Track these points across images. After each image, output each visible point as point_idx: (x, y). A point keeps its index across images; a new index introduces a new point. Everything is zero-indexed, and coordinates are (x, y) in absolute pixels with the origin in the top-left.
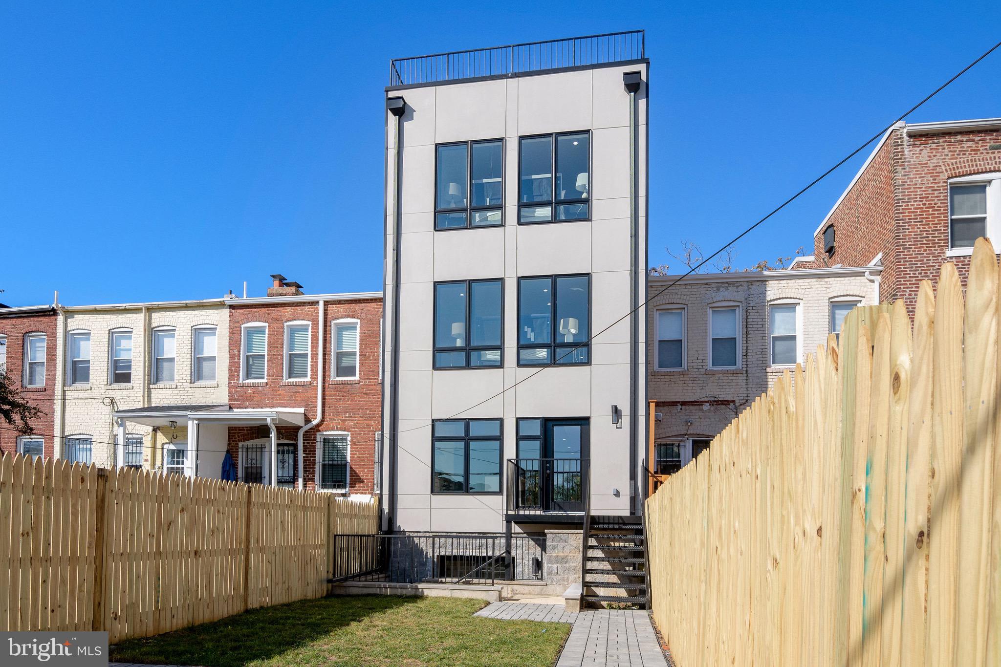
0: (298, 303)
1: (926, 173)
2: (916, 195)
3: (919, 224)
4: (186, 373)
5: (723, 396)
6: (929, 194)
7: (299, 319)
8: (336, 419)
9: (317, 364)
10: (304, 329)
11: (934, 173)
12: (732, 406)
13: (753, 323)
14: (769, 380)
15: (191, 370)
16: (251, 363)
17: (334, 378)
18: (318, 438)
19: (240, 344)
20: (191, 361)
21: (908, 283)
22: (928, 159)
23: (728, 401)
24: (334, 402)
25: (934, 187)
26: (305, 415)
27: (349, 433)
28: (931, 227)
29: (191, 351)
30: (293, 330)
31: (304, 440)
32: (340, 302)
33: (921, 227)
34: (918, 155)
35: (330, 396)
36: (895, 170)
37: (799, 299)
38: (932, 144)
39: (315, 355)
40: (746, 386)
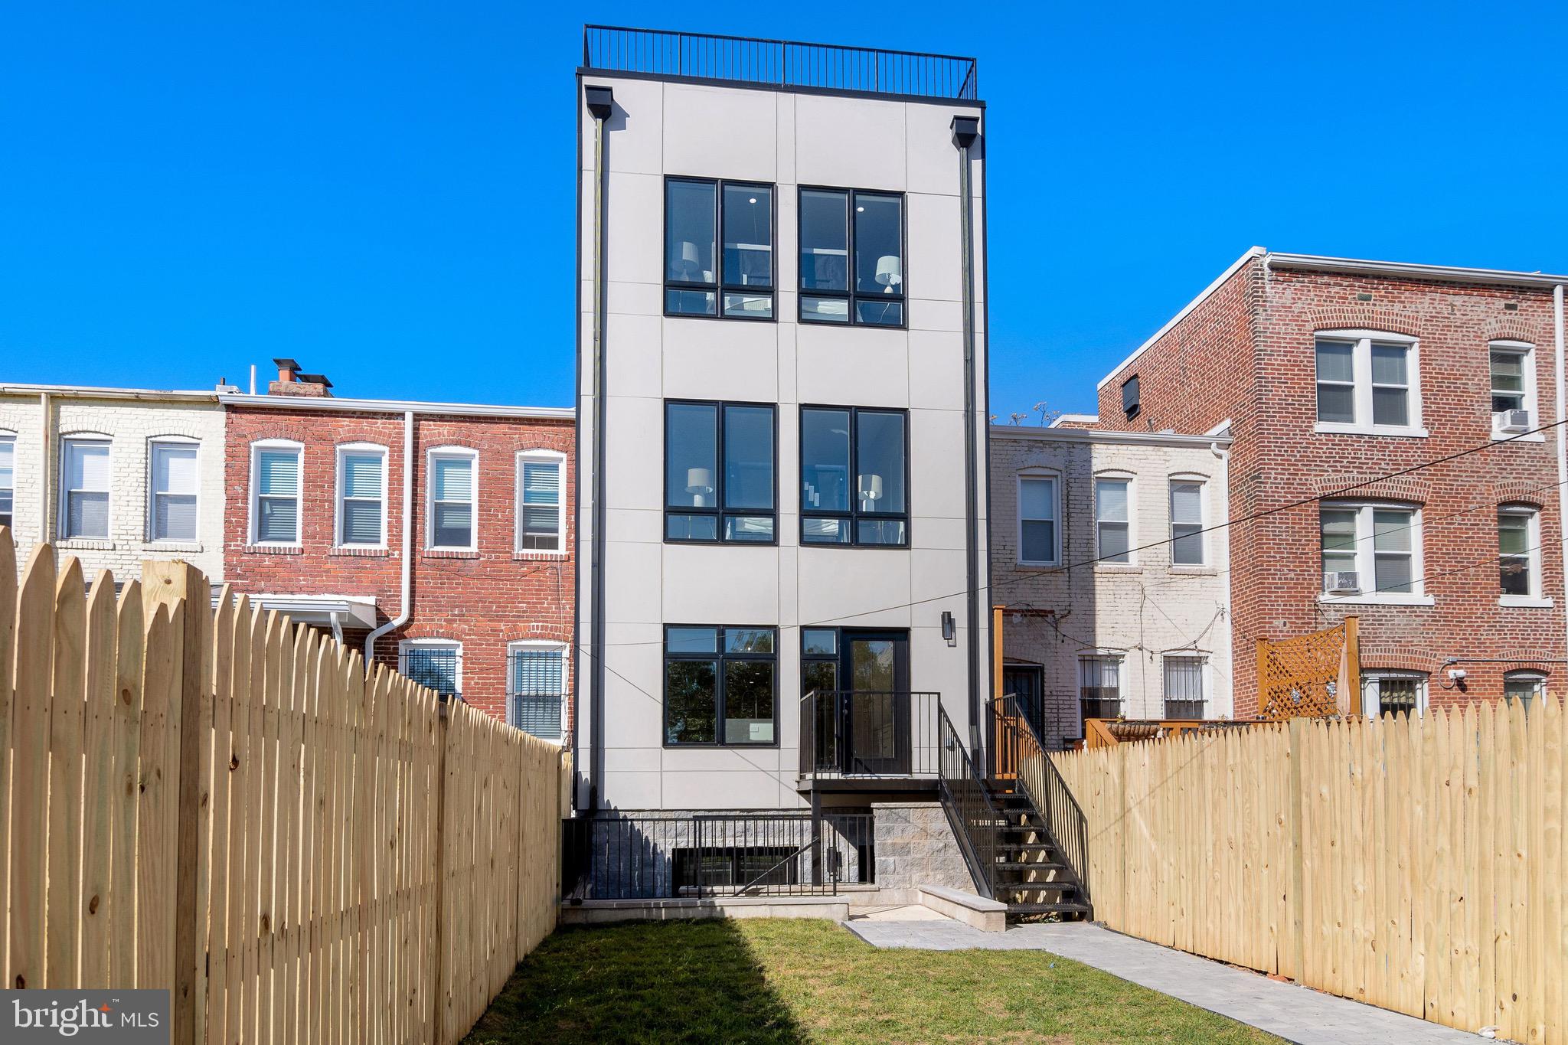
0: (362, 413)
1: (1290, 320)
2: (1280, 347)
3: (1283, 385)
4: (136, 523)
5: (1039, 603)
6: (1294, 348)
7: (365, 441)
8: (436, 618)
9: (400, 521)
10: (375, 459)
11: (1299, 320)
12: (1050, 618)
13: (1076, 502)
14: (1097, 583)
15: (145, 517)
16: (268, 511)
17: (430, 547)
18: (402, 649)
19: (248, 476)
20: (146, 502)
21: (1273, 462)
22: (1292, 301)
23: (1045, 611)
24: (432, 587)
25: (1299, 339)
26: (377, 609)
27: (461, 643)
28: (1296, 392)
29: (146, 483)
30: (351, 460)
31: (375, 653)
32: (442, 418)
33: (1286, 390)
34: (1280, 295)
35: (424, 578)
36: (1255, 310)
37: (1132, 473)
38: (1298, 282)
39: (396, 505)
40: (1068, 591)
